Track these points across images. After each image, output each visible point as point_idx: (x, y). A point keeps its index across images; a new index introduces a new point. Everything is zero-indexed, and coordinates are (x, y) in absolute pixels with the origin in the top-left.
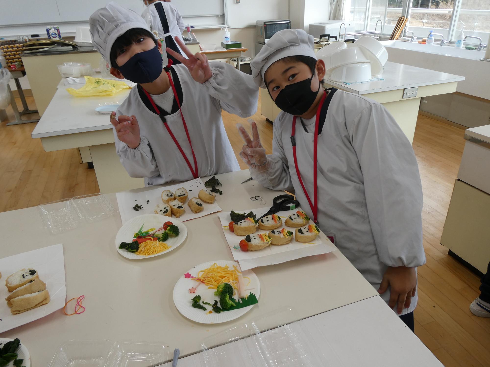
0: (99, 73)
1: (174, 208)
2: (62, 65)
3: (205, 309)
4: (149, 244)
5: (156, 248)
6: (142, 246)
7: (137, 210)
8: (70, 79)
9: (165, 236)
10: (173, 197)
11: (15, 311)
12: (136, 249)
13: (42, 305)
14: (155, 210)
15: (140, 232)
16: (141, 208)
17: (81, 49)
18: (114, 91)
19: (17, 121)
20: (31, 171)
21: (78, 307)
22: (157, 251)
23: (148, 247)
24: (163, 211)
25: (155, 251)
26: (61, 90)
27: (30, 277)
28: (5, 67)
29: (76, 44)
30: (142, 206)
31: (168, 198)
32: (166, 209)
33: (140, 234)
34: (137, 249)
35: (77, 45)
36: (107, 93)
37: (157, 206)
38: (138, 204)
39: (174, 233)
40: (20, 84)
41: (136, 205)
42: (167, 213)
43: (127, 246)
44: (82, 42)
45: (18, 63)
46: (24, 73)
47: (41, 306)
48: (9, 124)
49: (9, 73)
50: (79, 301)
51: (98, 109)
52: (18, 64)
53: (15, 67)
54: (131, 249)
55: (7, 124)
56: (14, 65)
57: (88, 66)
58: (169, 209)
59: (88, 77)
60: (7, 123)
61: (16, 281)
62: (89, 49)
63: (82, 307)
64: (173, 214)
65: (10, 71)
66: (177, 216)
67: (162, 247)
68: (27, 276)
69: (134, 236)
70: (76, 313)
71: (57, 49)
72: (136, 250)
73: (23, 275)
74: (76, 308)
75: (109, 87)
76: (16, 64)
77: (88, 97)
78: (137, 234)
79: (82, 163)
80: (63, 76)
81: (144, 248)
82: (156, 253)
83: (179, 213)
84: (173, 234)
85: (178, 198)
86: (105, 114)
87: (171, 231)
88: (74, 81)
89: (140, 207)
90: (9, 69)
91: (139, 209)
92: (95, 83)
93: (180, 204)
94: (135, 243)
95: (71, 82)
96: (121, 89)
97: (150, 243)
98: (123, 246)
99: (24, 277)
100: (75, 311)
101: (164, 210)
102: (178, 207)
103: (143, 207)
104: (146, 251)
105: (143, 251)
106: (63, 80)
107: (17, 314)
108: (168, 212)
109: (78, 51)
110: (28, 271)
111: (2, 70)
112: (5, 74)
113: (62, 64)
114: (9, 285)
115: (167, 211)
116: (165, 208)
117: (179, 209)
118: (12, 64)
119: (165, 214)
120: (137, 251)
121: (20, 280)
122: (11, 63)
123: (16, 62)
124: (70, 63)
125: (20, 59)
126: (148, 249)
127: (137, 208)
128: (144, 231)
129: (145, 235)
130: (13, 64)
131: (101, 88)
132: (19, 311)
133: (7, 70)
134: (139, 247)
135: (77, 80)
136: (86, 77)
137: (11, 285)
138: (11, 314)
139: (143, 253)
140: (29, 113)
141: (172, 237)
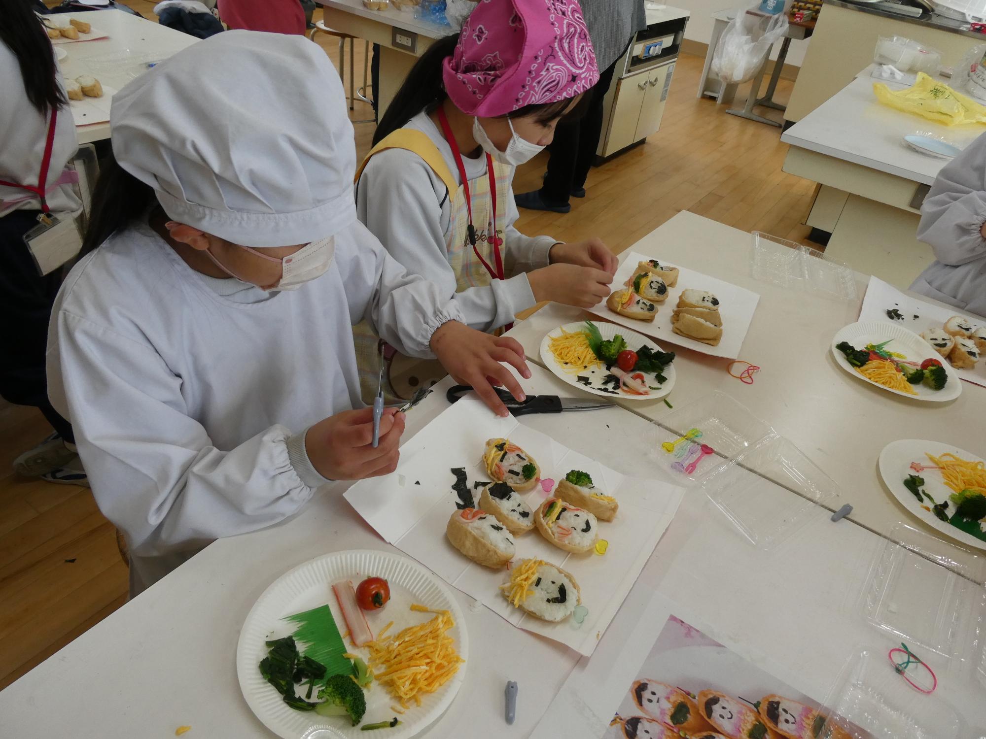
0: (946, 76)
1: (959, 349)
2: (889, 39)
3: (921, 500)
4: (886, 368)
5: (893, 380)
6: (873, 364)
7: (891, 318)
8: (887, 69)
9: (917, 375)
10: (967, 333)
11: (678, 329)
12: (859, 362)
13: (708, 344)
14: (923, 333)
15: (879, 347)
16: (899, 319)
17: (935, 20)
18: (960, 118)
19: (743, 112)
20: (721, 198)
21: (746, 375)
22: (891, 385)
23: (881, 371)
24: (937, 342)
25: (889, 382)
26: (862, 82)
27: (710, 305)
28: (785, 14)
29: (934, 7)
30: (902, 317)
31: (958, 329)
32: (944, 342)
33: (878, 350)
34: (863, 364)
35: (933, 10)
36: (943, 118)
37: (931, 330)
38: (898, 310)
39: (935, 380)
40: (787, 51)
41: (894, 310)
42: (942, 348)
43: (851, 350)
44: (947, 8)
45: (810, 12)
46: (808, 33)
47: (706, 343)
48: (730, 111)
49: (787, 25)
50: (752, 369)
51: (910, 138)
52: (808, 15)
53: (801, 18)
54: (853, 359)
55: (727, 111)
56: (802, 14)
57: (934, 56)
58: (950, 345)
59: (925, 75)
60: (729, 108)
61: (693, 299)
62: (952, 24)
63: (750, 377)
64: (950, 357)
65: (790, 23)
66: (955, 364)
67: (902, 385)
68: (708, 301)
69: (867, 346)
70: (741, 379)
71: (892, 8)
72: (859, 364)
73: (704, 298)
74: (743, 373)
75: (955, 107)
76: (806, 12)
77: (901, 110)
78: (873, 346)
79: (804, 223)
80: (876, 59)
81: (875, 370)
82: (889, 386)
83: (963, 363)
84: (933, 383)
85: (978, 340)
86: (917, 152)
87: (934, 374)
88: (892, 74)
89: (899, 316)
90: (789, 18)
91: (896, 318)
92: (931, 91)
93: (975, 350)
94: (865, 354)
95: (886, 75)
96: (974, 121)
97: (888, 368)
98: (844, 347)
99: (703, 300)
100: (741, 376)
101: (940, 342)
102: (968, 351)
103: (903, 319)
104: (872, 375)
105: (869, 371)
106: (872, 67)
107: (677, 333)
108: (945, 349)
109: (929, 22)
110: (711, 297)
111: (779, 16)
112: (779, 24)
113: (890, 36)
114: (684, 299)
115: (944, 345)
116: (944, 339)
117: (967, 354)
118: (799, 11)
119: (938, 348)
120: (859, 367)
121: (698, 301)
122: (800, 8)
123: (809, 9)
124: (905, 40)
125: (817, 7)
126: (880, 374)
127: (893, 314)
128: (886, 348)
129: (883, 356)
130: (801, 12)
131: (939, 103)
132: (681, 332)
133: (786, 19)
134: (867, 363)
135: (899, 75)
136: (920, 74)
137: (686, 300)
138: (671, 329)
139: (867, 375)
140: (768, 107)
141: (927, 385)
